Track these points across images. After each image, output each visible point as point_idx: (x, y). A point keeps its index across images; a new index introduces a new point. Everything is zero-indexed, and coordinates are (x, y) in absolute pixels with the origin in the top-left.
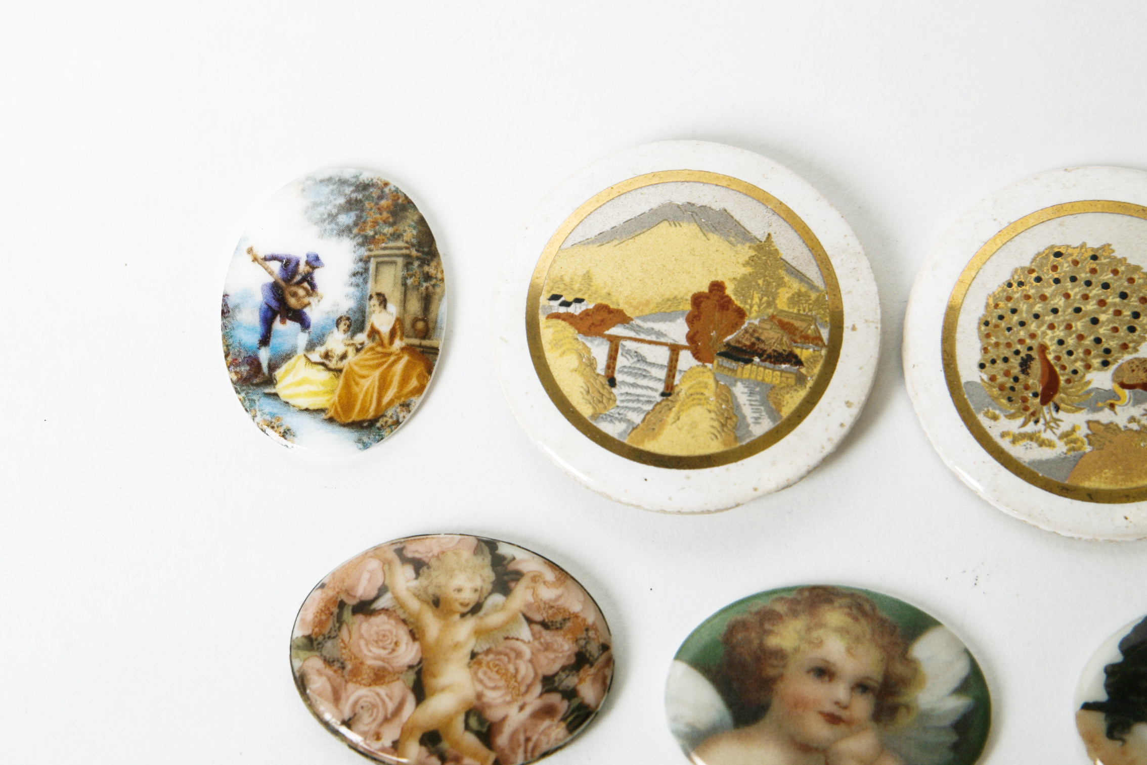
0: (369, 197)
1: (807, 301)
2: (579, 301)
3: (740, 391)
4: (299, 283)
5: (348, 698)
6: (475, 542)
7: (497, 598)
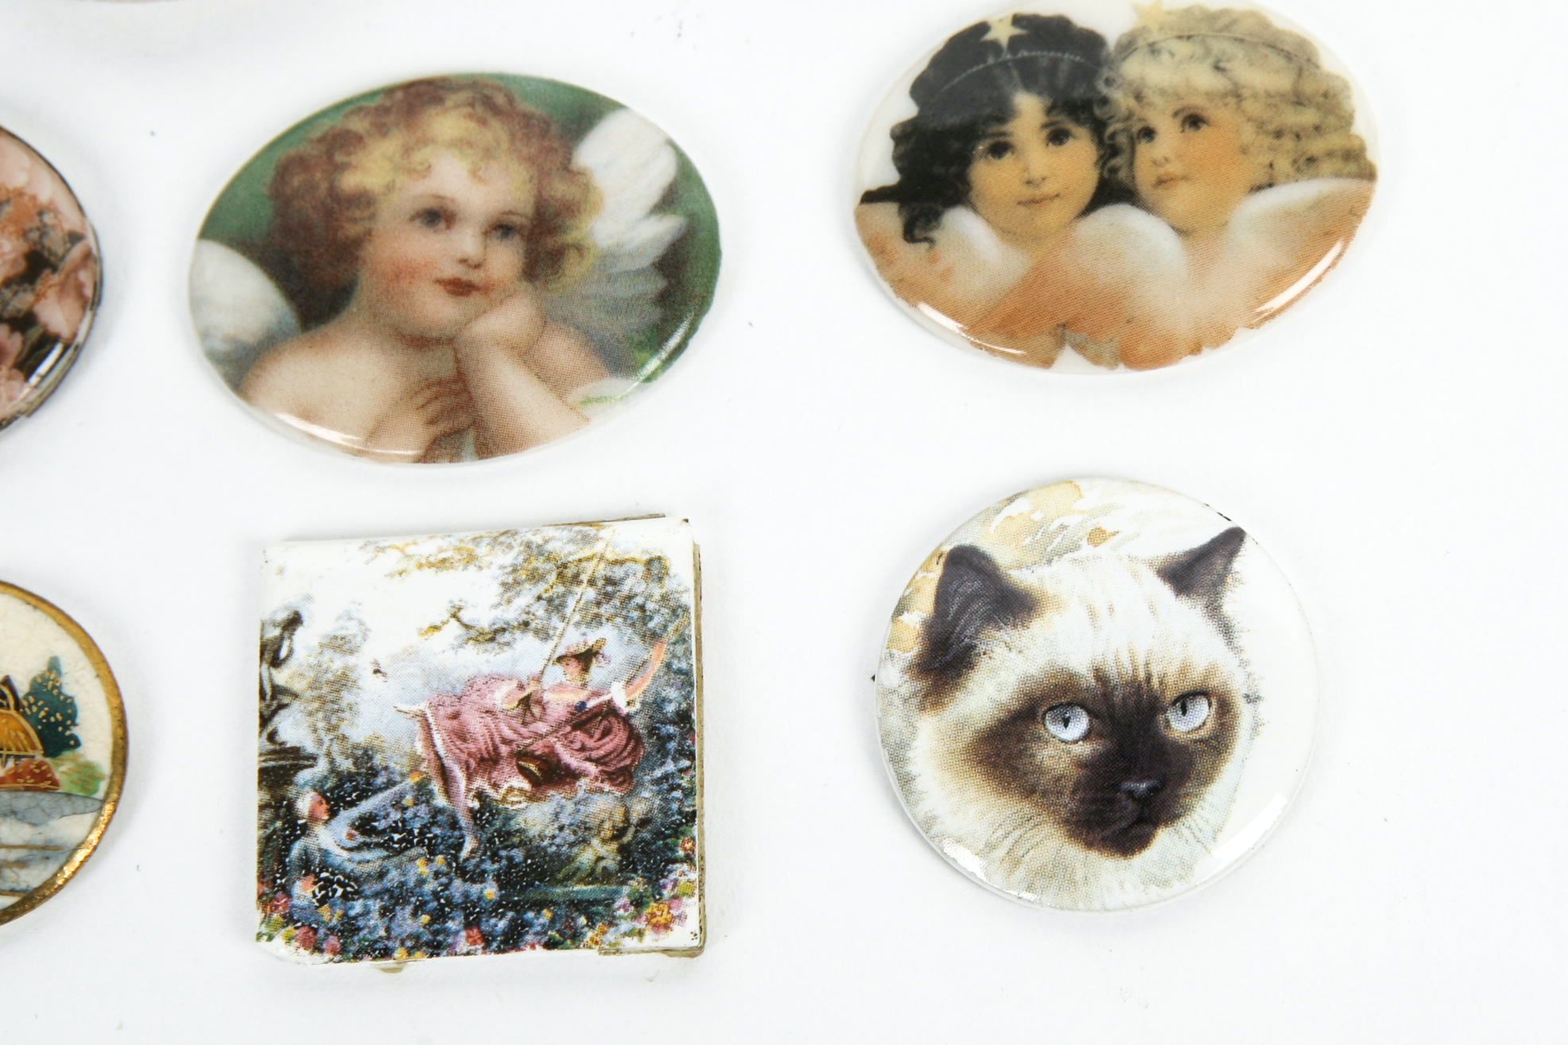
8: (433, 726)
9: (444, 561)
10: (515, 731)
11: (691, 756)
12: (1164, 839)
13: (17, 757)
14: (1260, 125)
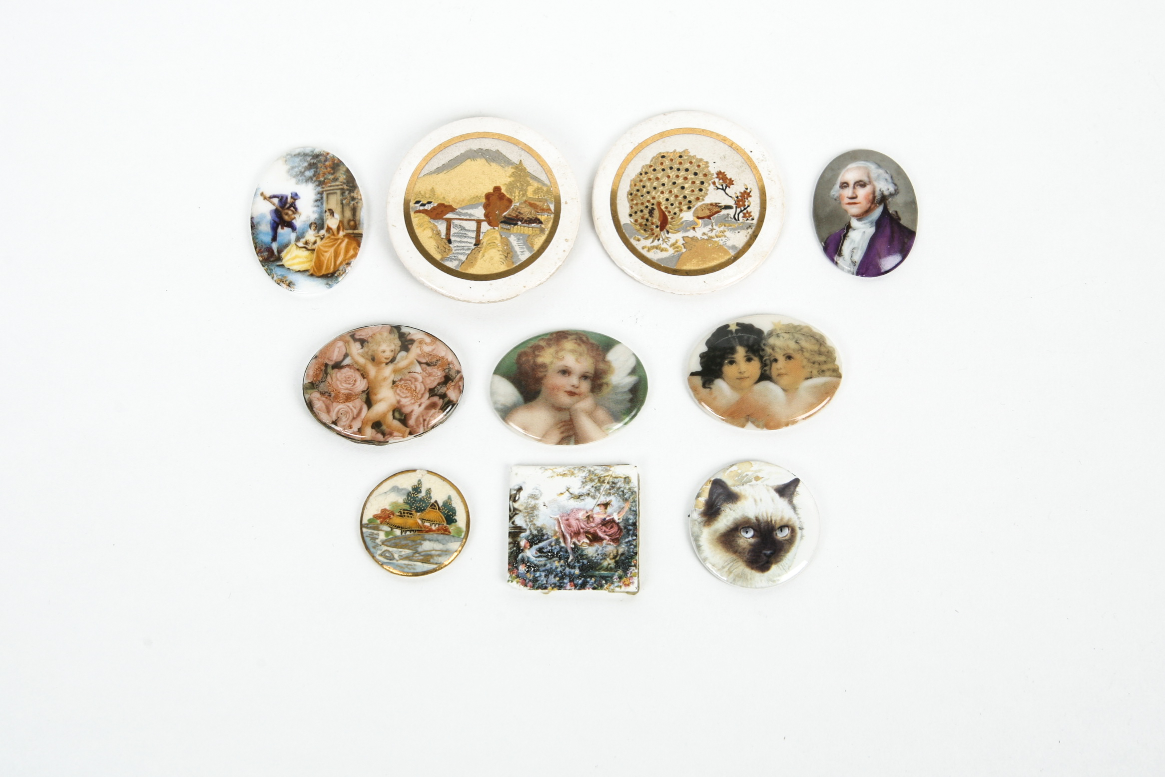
0: (320, 161)
1: (542, 192)
2: (429, 203)
3: (513, 239)
4: (289, 208)
5: (334, 411)
6: (390, 328)
7: (403, 353)
8: (561, 522)
9: (565, 474)
10: (585, 525)
11: (636, 536)
12: (774, 568)
13: (439, 524)
14: (809, 360)
